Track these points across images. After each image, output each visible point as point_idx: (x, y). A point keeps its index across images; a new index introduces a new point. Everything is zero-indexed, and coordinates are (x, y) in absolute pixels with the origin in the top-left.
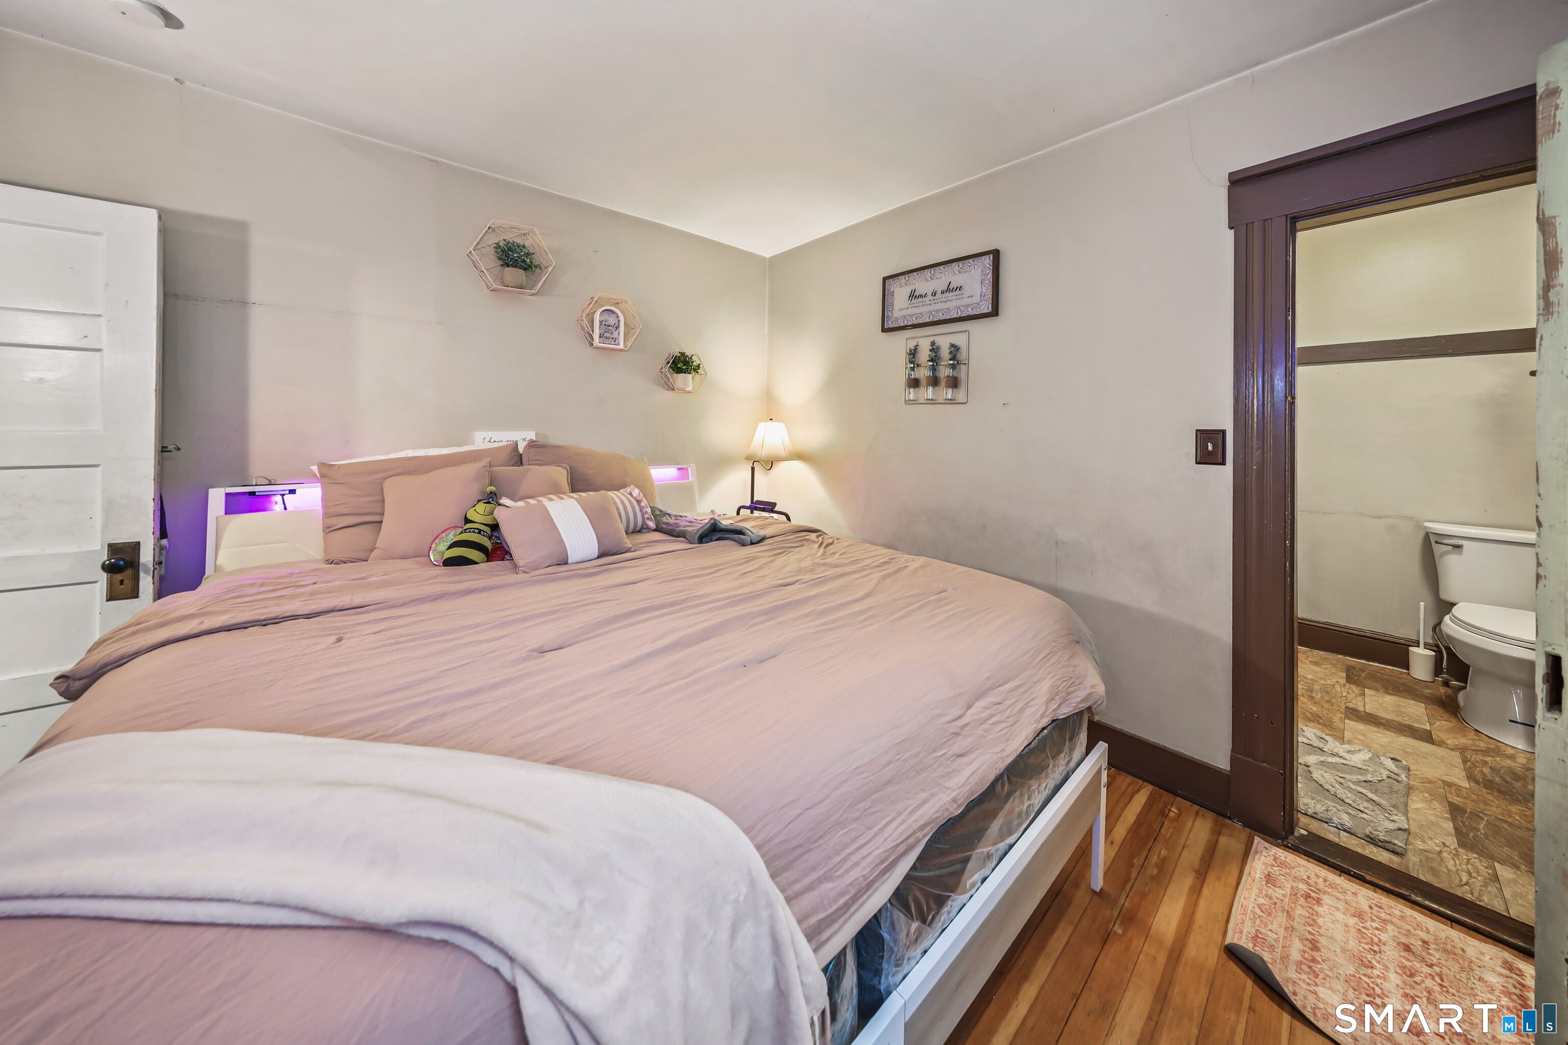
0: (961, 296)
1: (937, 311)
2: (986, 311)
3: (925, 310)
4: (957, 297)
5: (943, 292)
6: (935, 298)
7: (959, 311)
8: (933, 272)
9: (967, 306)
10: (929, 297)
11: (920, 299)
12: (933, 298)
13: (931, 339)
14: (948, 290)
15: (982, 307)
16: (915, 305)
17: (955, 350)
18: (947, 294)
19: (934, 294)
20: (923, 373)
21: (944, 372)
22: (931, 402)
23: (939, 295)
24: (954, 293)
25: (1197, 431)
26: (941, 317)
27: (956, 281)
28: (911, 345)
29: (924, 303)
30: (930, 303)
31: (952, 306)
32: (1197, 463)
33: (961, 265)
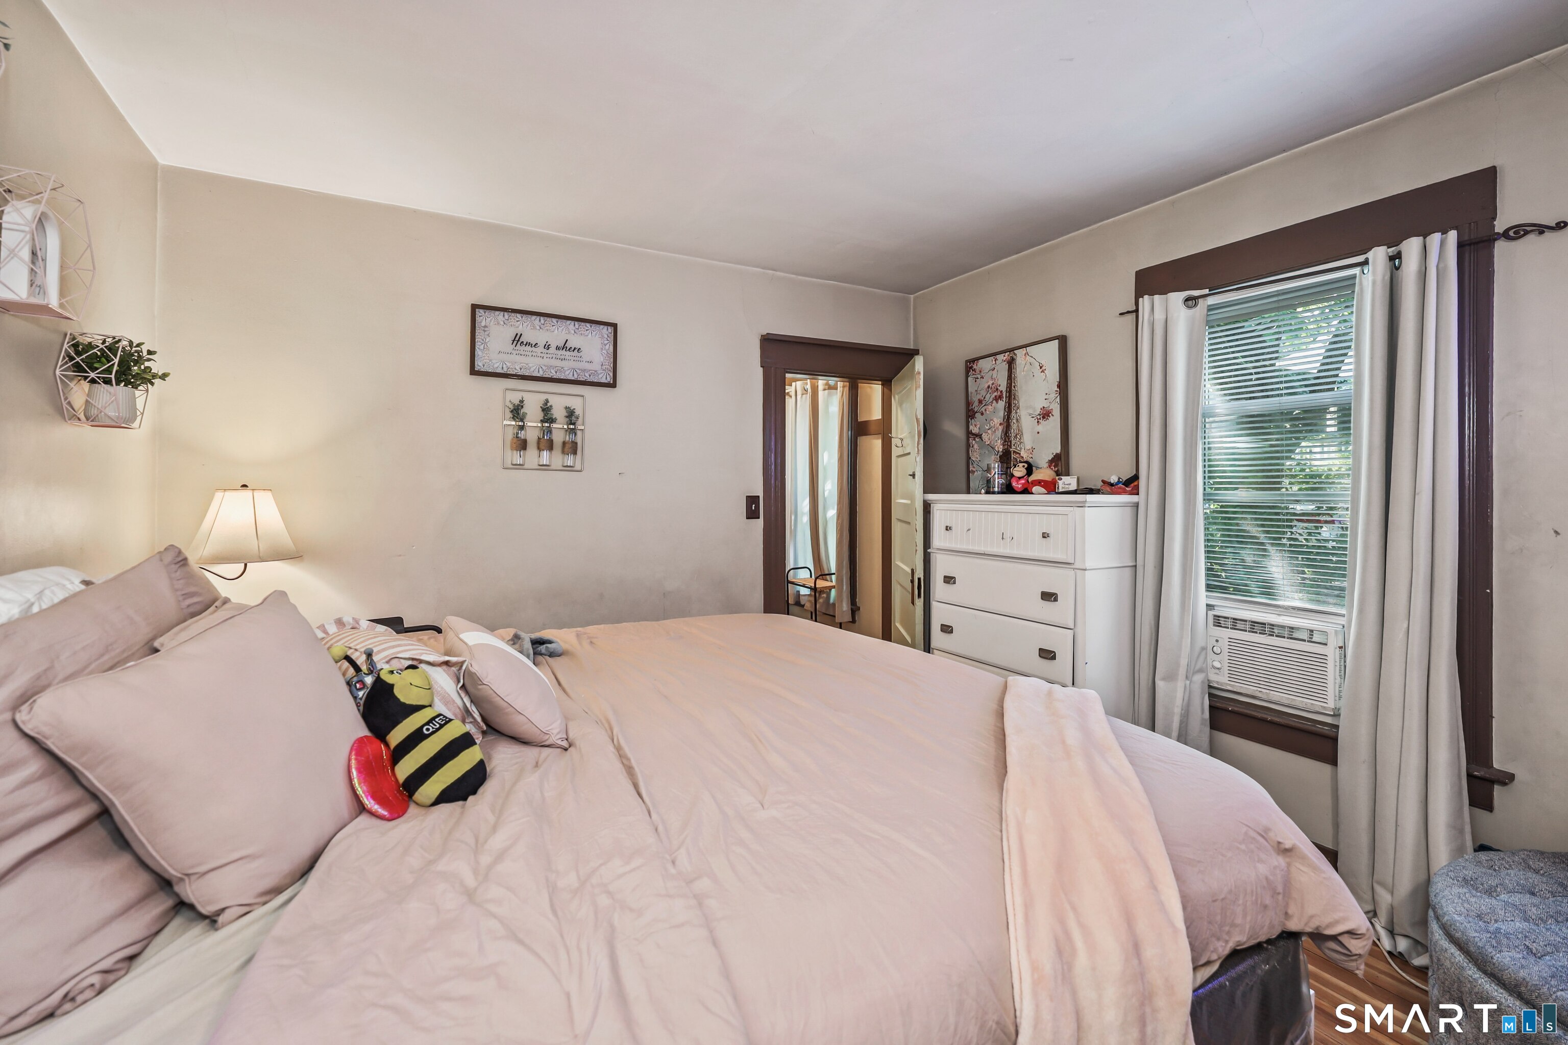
0: (579, 359)
1: (550, 367)
2: (603, 380)
3: (532, 363)
4: (575, 358)
5: (558, 348)
6: (548, 351)
7: (575, 373)
8: (542, 321)
9: (584, 371)
10: (540, 349)
11: (528, 348)
12: (545, 351)
13: (544, 397)
14: (564, 347)
15: (600, 376)
16: (523, 353)
17: (571, 415)
18: (564, 352)
19: (547, 347)
20: (532, 432)
21: (558, 437)
22: (544, 467)
23: (552, 350)
24: (571, 353)
25: (747, 496)
26: (552, 374)
27: (574, 342)
28: (515, 398)
29: (534, 354)
30: (542, 355)
31: (567, 367)
32: (747, 518)
33: (577, 326)
